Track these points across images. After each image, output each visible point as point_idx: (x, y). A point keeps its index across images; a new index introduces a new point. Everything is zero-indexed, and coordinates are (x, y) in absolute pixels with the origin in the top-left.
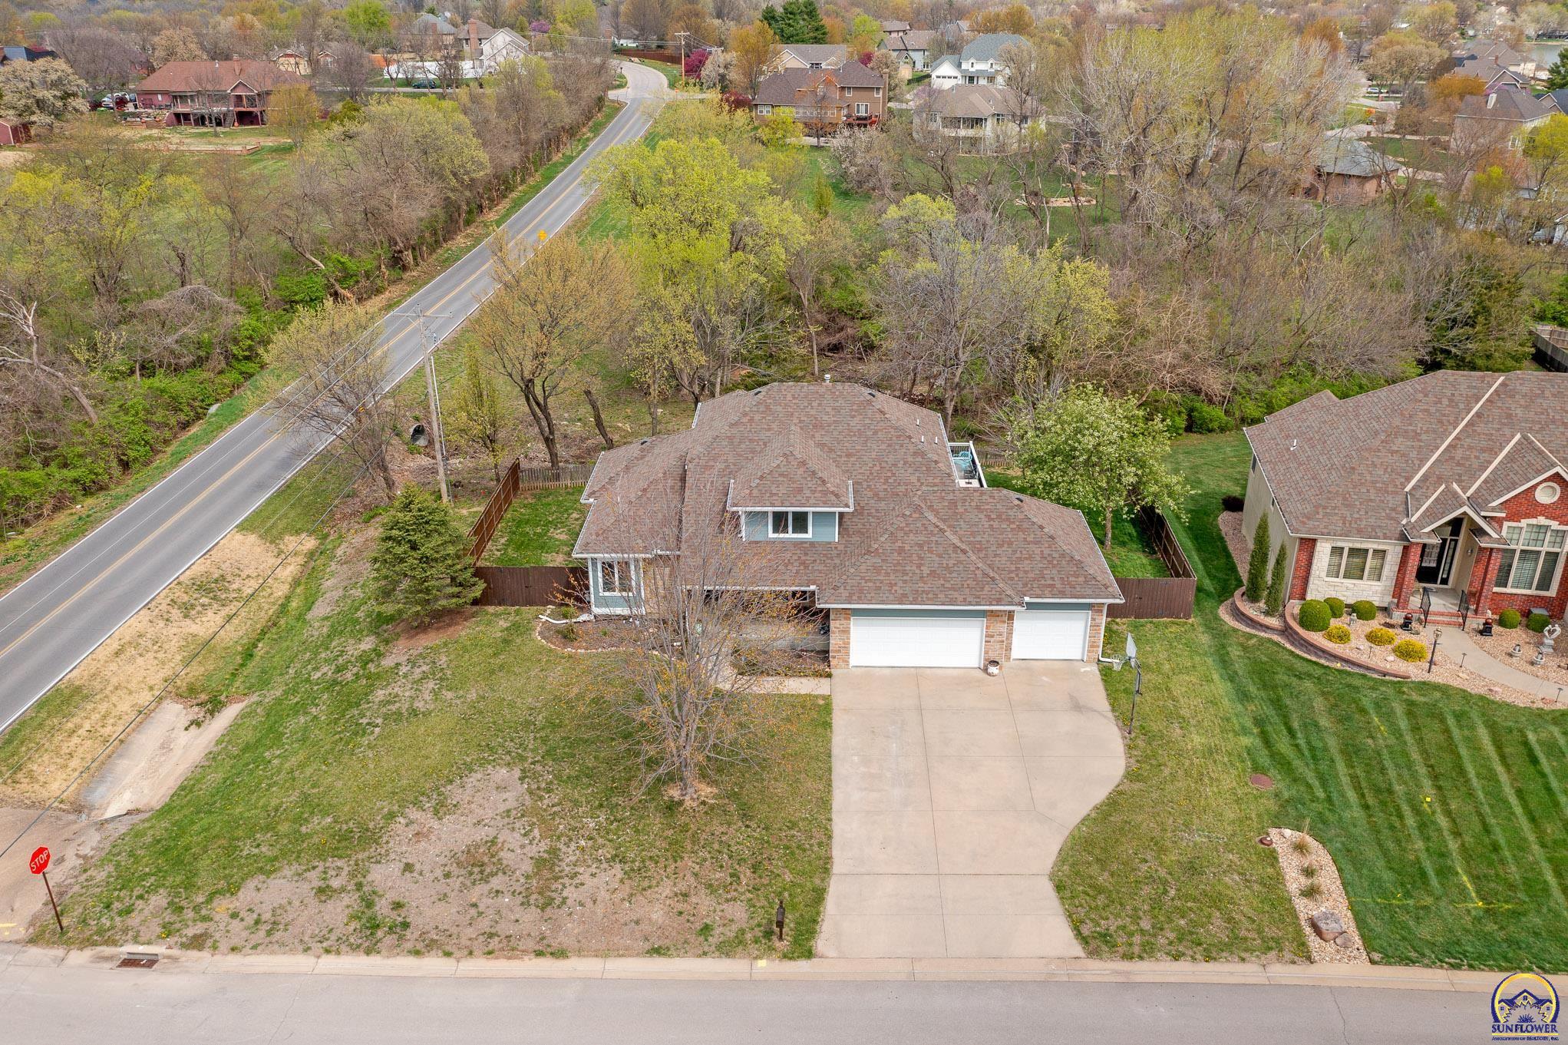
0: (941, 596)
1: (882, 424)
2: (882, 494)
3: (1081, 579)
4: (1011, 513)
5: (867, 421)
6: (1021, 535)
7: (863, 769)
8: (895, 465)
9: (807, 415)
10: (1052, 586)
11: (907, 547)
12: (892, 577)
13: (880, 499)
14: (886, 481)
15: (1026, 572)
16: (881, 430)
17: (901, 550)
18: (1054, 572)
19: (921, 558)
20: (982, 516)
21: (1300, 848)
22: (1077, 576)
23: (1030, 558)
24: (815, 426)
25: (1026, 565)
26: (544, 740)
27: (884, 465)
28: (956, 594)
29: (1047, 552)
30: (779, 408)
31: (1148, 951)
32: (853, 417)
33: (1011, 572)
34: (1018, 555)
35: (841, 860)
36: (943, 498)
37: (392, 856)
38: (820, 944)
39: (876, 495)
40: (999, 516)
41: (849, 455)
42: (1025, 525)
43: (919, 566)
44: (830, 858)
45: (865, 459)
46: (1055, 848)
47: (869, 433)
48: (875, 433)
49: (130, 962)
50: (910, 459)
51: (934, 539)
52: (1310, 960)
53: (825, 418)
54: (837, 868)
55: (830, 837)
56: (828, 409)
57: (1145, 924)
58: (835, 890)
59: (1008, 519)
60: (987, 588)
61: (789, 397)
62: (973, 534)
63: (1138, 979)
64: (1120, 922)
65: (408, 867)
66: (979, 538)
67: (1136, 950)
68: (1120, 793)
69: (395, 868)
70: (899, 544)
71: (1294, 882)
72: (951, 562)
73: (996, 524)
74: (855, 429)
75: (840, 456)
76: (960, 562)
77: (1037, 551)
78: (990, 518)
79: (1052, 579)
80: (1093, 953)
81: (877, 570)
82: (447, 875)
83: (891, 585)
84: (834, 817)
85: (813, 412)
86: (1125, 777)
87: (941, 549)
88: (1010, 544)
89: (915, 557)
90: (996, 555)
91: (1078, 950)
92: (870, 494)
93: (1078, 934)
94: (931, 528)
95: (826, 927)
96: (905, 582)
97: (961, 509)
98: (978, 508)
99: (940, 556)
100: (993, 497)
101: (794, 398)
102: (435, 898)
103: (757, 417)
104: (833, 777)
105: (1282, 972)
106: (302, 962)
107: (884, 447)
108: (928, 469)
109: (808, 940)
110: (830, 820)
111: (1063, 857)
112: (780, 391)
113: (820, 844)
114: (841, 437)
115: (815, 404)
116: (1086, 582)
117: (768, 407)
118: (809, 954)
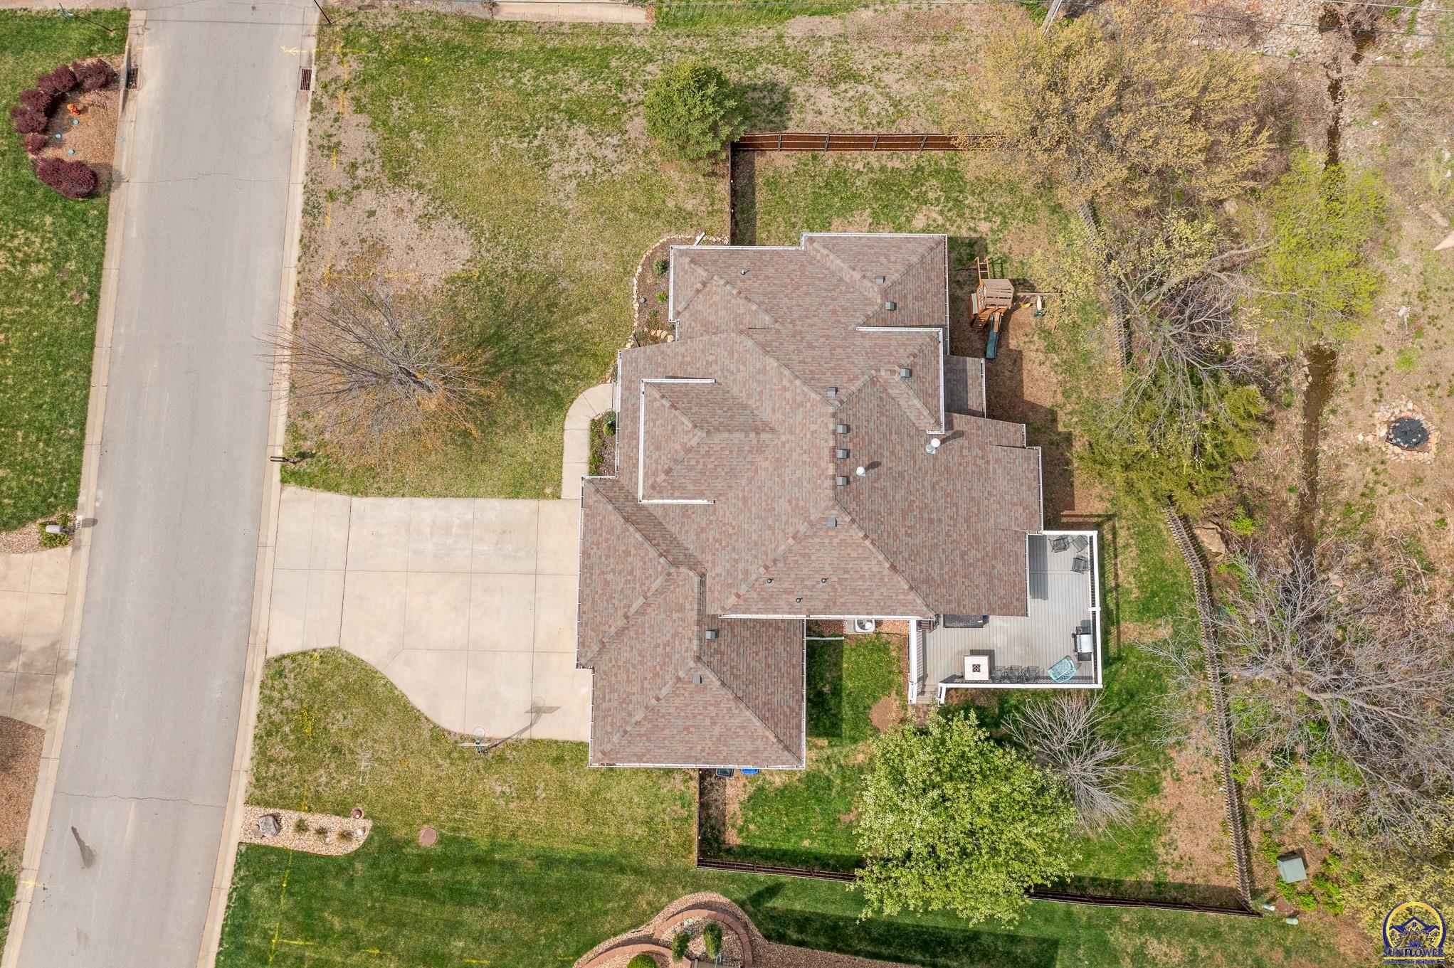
0: (588, 591)
1: (781, 534)
2: (703, 536)
3: (609, 729)
4: (671, 668)
5: (784, 518)
6: (649, 675)
7: (457, 522)
8: (734, 549)
9: (791, 451)
10: (604, 699)
11: (630, 559)
12: (604, 545)
13: (698, 534)
14: (716, 540)
15: (616, 675)
16: (774, 534)
17: (627, 553)
18: (616, 704)
19: (620, 572)
20: (668, 637)
21: (346, 836)
22: (612, 725)
23: (628, 681)
24: (778, 460)
25: (622, 676)
26: (505, 274)
27: (734, 538)
28: (589, 604)
29: (633, 698)
30: (799, 418)
31: (267, 700)
32: (790, 502)
33: (616, 660)
34: (631, 670)
35: (361, 504)
36: (686, 598)
37: (382, 200)
38: (292, 489)
39: (703, 530)
40: (667, 655)
41: (745, 499)
42: (659, 681)
43: (613, 571)
44: (367, 495)
45: (741, 517)
46: (364, 657)
47: (770, 522)
48: (770, 528)
49: (306, 75)
50: (740, 566)
51: (638, 585)
52: (247, 803)
53: (788, 471)
54: (357, 501)
55: (386, 496)
56: (799, 473)
57: (287, 703)
58: (336, 501)
59: (664, 664)
60: (593, 634)
61: (813, 427)
62: (651, 627)
63: (246, 688)
64: (291, 687)
65: (372, 213)
66: (647, 632)
67: (267, 692)
68: (418, 719)
69: (373, 205)
70: (633, 552)
71: (316, 820)
72: (615, 601)
73: (660, 650)
74: (775, 505)
75: (743, 490)
76: (616, 611)
77: (635, 689)
78: (666, 645)
79: (610, 700)
80: (268, 664)
81: (611, 531)
82: (364, 241)
83: (598, 544)
84: (406, 499)
85: (795, 456)
86: (436, 727)
87: (629, 592)
88: (642, 663)
89: (620, 567)
90: (632, 647)
91: (273, 654)
92: (704, 524)
93: (283, 657)
94: (647, 583)
95: (306, 492)
96: (600, 557)
97: (675, 616)
98: (676, 634)
99: (622, 591)
100: (686, 651)
101: (812, 433)
102: (344, 238)
103: (788, 395)
104: (448, 499)
105: (242, 783)
106: (299, 176)
107: (754, 537)
108: (729, 586)
109: (296, 481)
110: (403, 496)
111: (354, 661)
112: (822, 415)
113: (379, 488)
114: (766, 490)
115: (805, 457)
116: (607, 732)
117: (802, 404)
118: (284, 481)
